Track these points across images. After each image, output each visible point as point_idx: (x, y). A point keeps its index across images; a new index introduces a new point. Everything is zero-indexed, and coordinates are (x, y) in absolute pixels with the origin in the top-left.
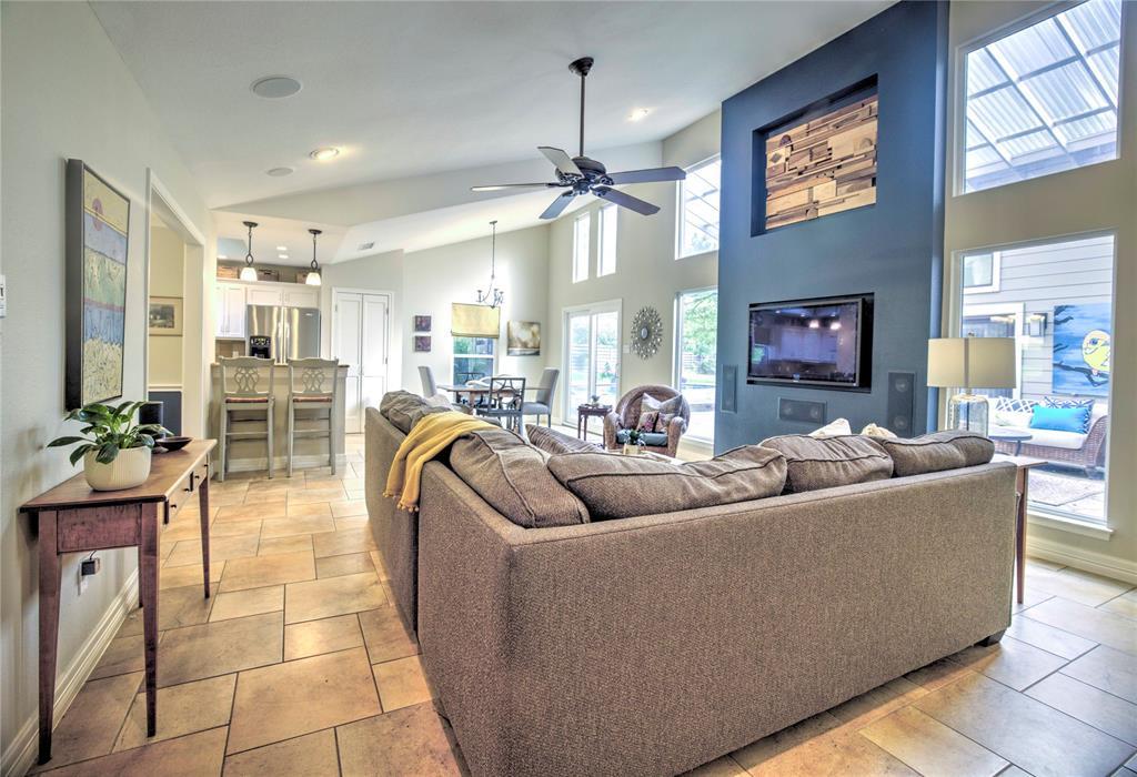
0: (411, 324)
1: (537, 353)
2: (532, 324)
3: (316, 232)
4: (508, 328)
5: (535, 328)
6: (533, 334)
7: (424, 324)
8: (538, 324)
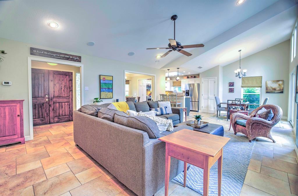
0: (228, 85)
1: (282, 92)
2: (278, 81)
3: (178, 68)
4: (266, 83)
5: (281, 83)
6: (279, 85)
7: (231, 85)
8: (283, 81)
